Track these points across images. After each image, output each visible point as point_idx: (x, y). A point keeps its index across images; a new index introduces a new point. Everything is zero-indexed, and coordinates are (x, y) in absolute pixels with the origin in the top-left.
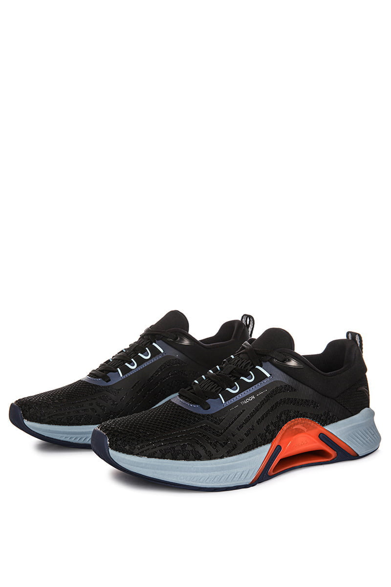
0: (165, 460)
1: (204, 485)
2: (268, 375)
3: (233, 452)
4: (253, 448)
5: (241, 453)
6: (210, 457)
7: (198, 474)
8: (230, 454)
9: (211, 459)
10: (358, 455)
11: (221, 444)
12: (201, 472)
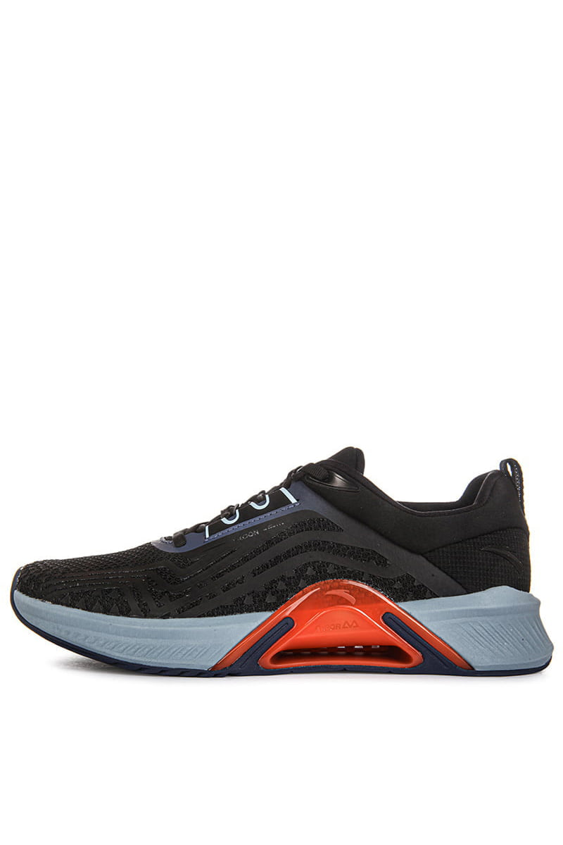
0: (75, 609)
1: (124, 656)
2: (293, 500)
3: (190, 611)
4: (232, 613)
5: (204, 616)
6: (146, 614)
7: (118, 638)
8: (181, 614)
9: (145, 617)
10: (473, 669)
11: (170, 596)
12: (124, 636)
